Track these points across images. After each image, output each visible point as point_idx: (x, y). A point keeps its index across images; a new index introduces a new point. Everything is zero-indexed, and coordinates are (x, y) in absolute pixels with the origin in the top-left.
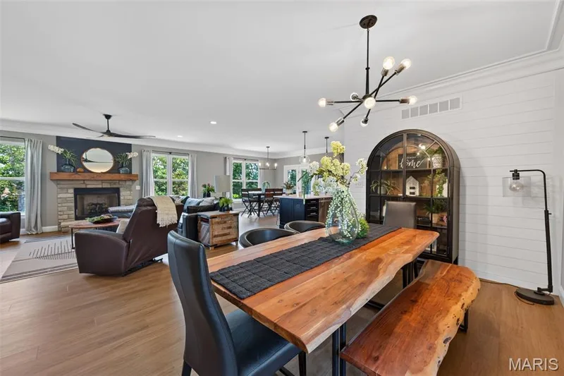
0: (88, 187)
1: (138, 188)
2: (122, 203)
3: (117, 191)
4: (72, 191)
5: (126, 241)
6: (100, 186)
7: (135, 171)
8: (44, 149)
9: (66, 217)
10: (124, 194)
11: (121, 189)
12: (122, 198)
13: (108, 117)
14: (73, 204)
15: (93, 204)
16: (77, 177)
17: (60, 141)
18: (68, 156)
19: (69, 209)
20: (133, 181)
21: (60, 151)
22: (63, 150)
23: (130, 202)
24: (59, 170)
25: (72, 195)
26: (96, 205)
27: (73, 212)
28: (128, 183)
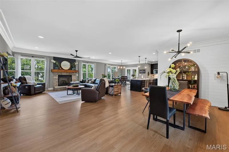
0: (62, 74)
1: (77, 75)
2: (72, 80)
3: (71, 76)
4: (57, 76)
5: (98, 91)
6: (66, 74)
7: (77, 69)
8: (50, 61)
9: (55, 85)
10: (73, 78)
11: (72, 76)
12: (72, 79)
13: (77, 51)
14: (58, 81)
15: (63, 81)
16: (60, 71)
17: (55, 58)
18: (57, 64)
19: (57, 82)
20: (76, 72)
21: (54, 62)
22: (55, 61)
23: (75, 80)
24: (54, 68)
25: (58, 77)
26: (64, 81)
27: (58, 83)
28: (74, 73)
